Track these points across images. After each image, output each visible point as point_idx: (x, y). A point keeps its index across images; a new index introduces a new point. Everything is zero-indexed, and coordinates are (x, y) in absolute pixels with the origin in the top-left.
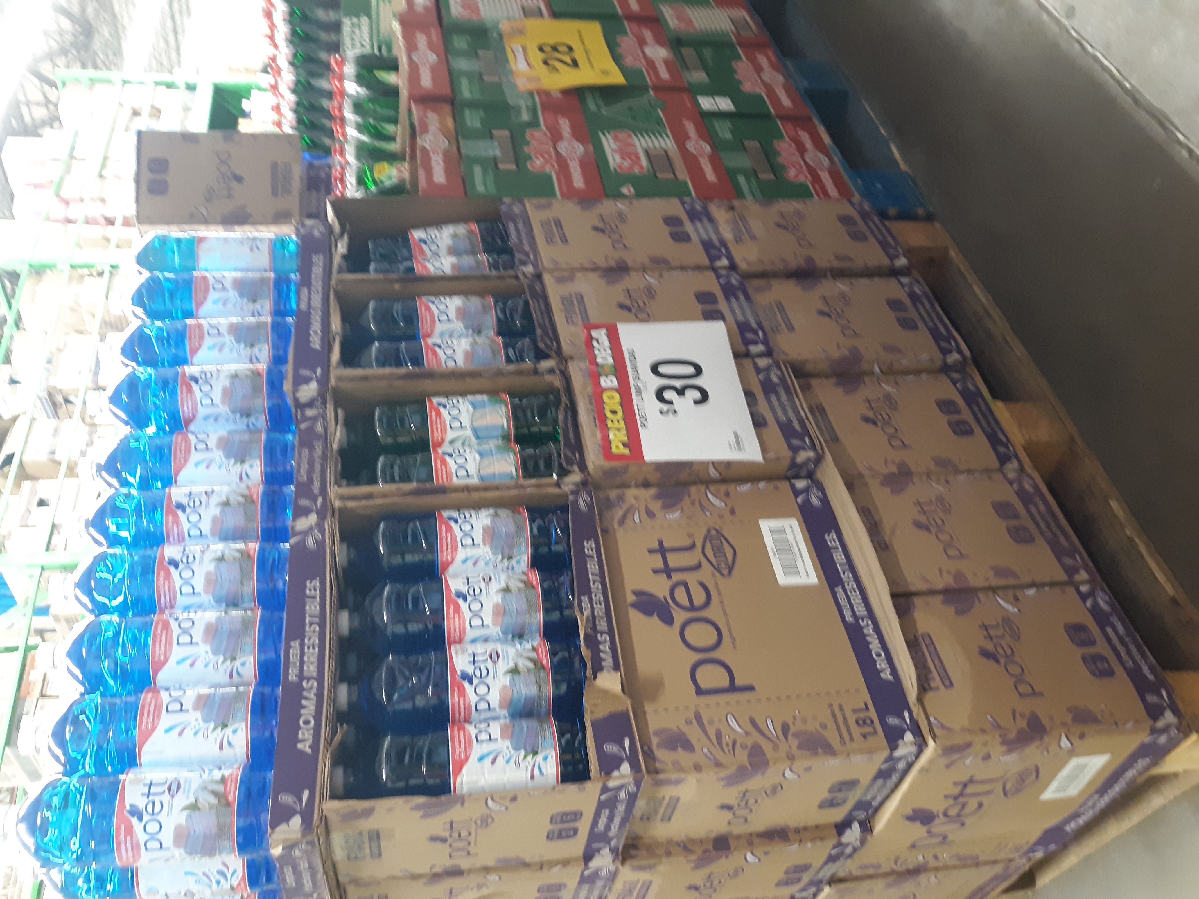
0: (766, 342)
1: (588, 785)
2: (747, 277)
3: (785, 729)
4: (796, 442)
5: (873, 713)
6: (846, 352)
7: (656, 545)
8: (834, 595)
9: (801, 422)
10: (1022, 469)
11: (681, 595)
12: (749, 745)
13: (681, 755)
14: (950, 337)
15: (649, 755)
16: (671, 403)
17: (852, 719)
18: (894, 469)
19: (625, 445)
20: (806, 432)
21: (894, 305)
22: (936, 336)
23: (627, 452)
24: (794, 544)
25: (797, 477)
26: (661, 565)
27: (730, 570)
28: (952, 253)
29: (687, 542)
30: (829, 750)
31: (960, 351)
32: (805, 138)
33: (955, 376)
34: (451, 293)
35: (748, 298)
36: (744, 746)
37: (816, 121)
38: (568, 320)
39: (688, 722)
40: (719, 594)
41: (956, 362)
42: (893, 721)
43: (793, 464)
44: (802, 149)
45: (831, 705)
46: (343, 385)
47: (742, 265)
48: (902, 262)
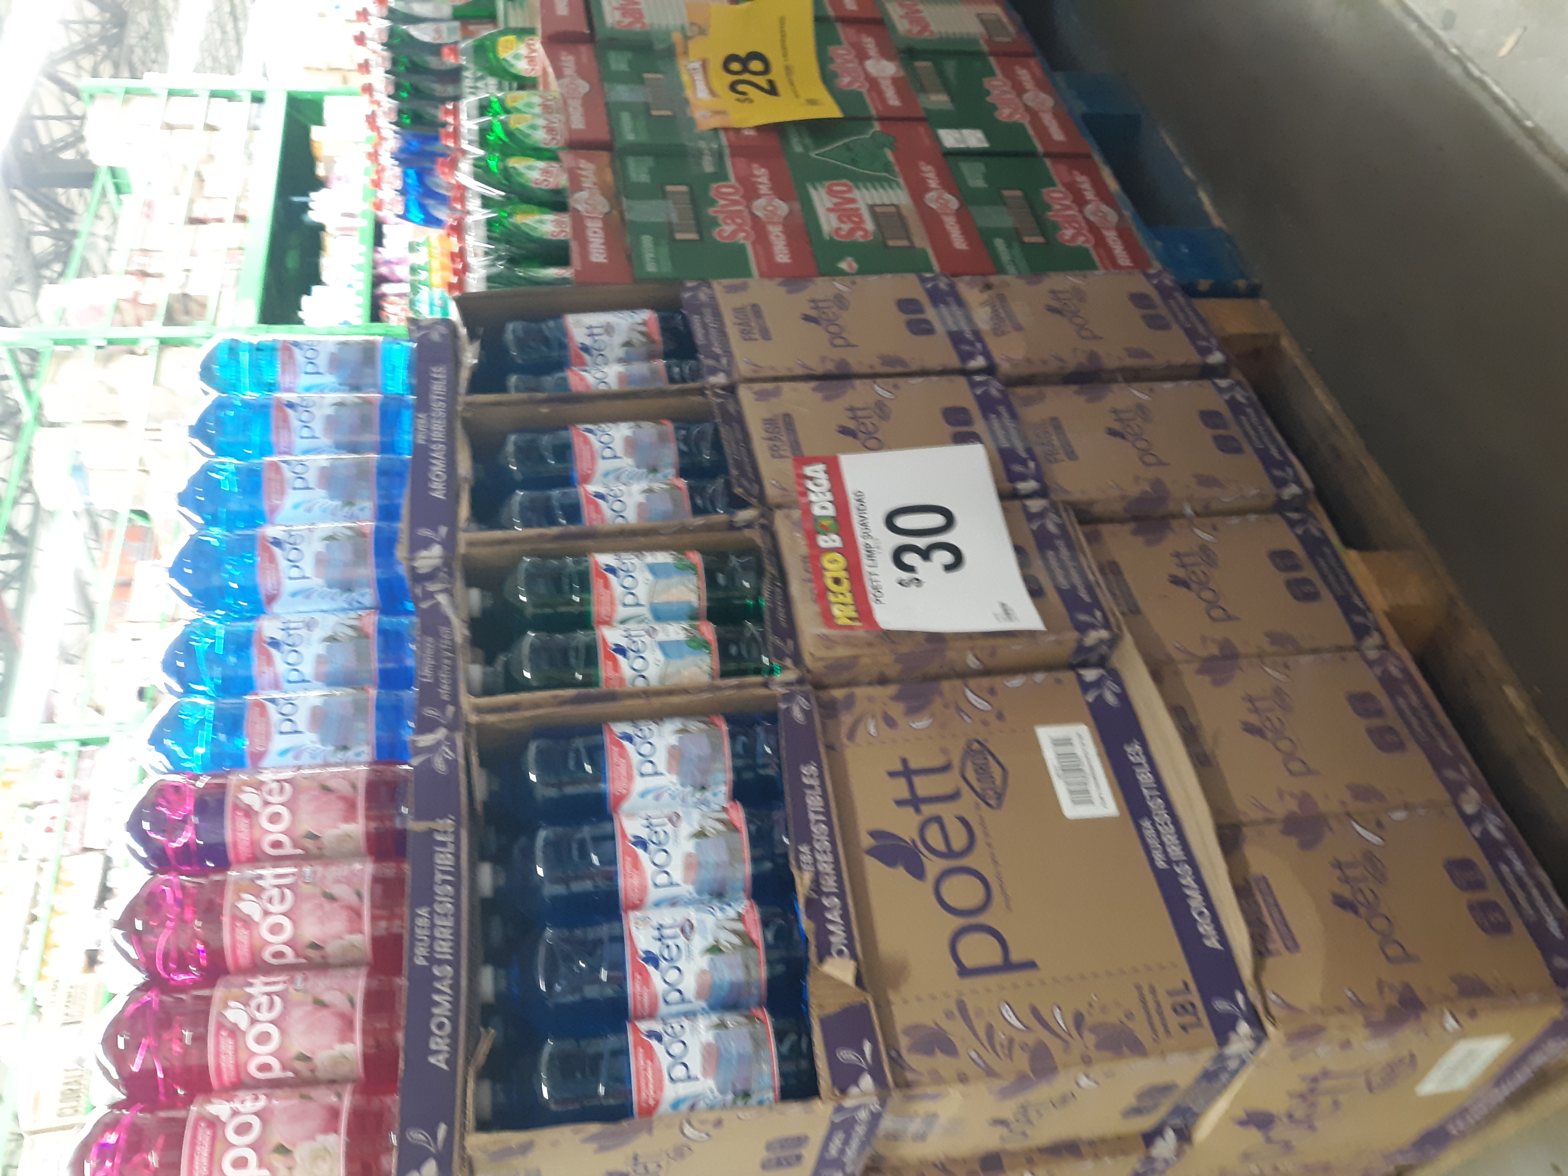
0: (1039, 477)
1: (817, 1103)
2: (1012, 382)
3: (1079, 1020)
5: (1195, 997)
6: (1147, 487)
7: (899, 767)
8: (1140, 831)
9: (1090, 589)
10: (1385, 646)
11: (934, 836)
12: (1031, 1045)
13: (940, 1060)
14: (1285, 463)
15: (897, 1062)
16: (913, 569)
17: (1166, 1004)
18: (1215, 650)
20: (1096, 603)
21: (1209, 418)
22: (1267, 462)
24: (1084, 760)
25: (1085, 665)
26: (905, 794)
27: (1000, 797)
28: (1285, 343)
29: (939, 761)
30: (1137, 1049)
31: (1299, 482)
32: (1084, 182)
33: (1294, 516)
34: (615, 419)
35: (1014, 416)
36: (1023, 1047)
37: (1098, 158)
38: (775, 453)
39: (949, 1015)
40: (987, 835)
41: (1295, 497)
42: (1222, 1005)
43: (1081, 649)
44: (1080, 201)
45: (1139, 988)
46: (476, 551)
47: (1005, 367)
48: (1216, 358)
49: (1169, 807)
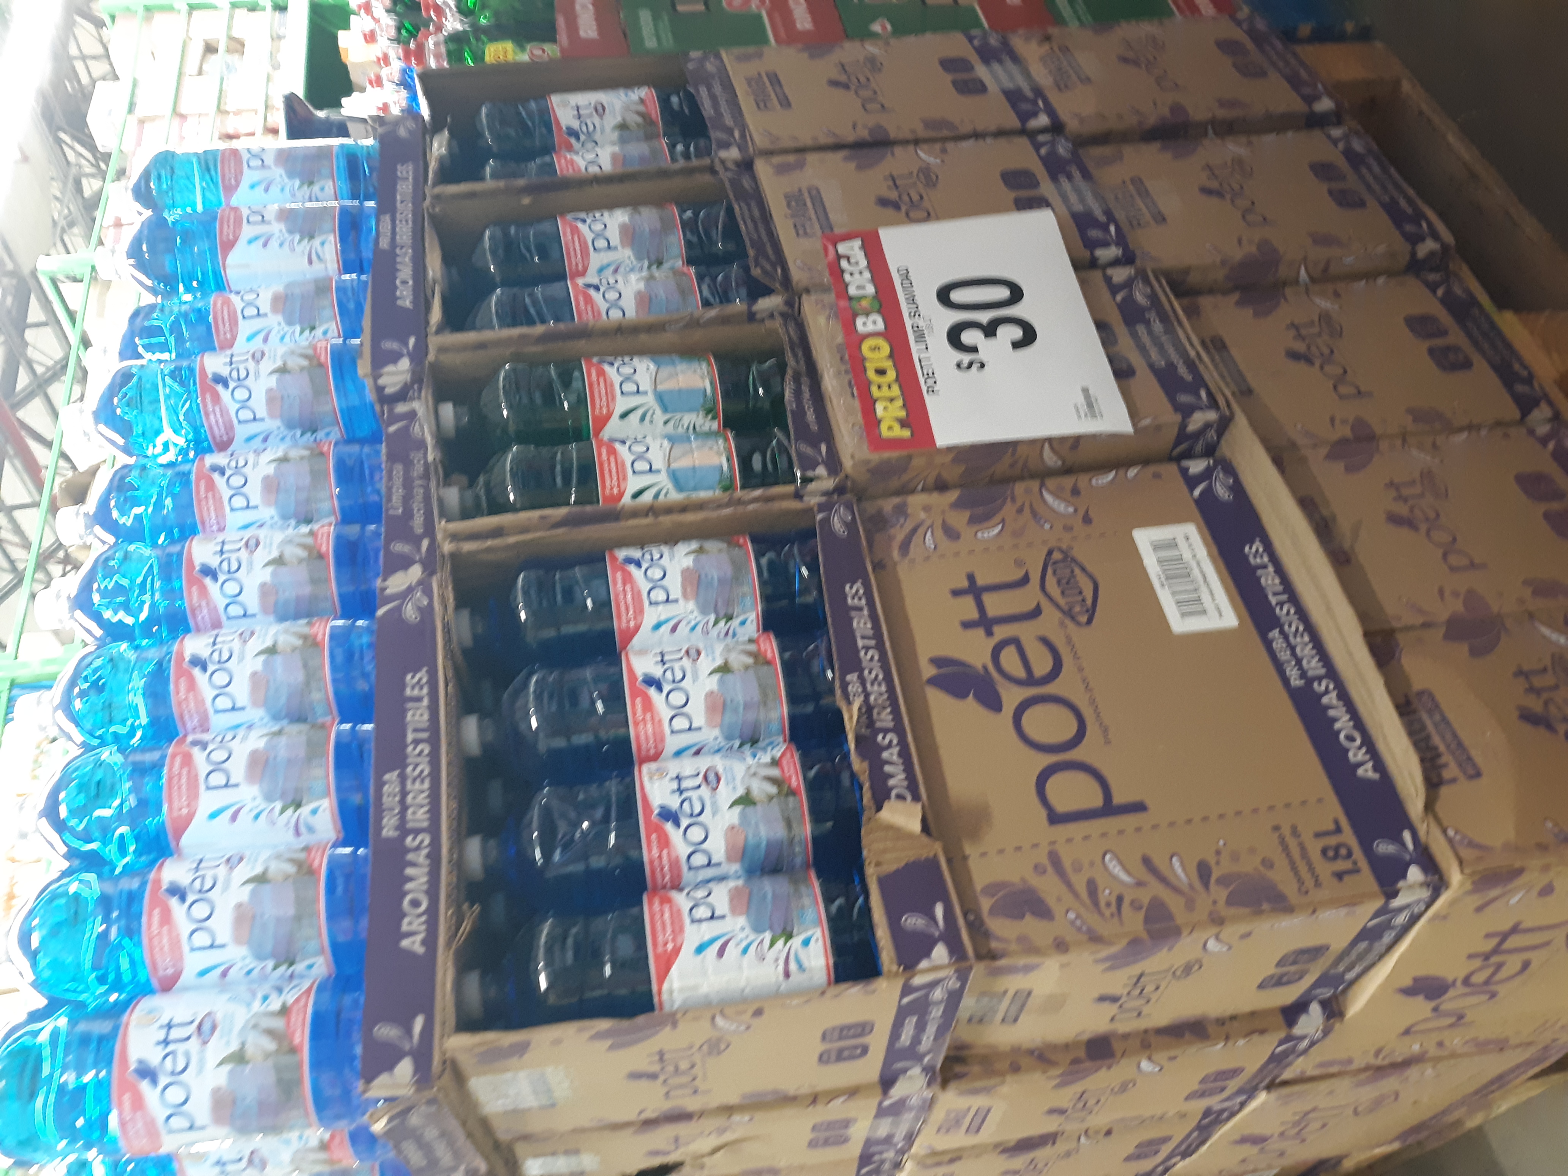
0: (1122, 243)
1: (881, 984)
2: (1081, 142)
3: (1204, 871)
4: (1184, 398)
5: (1349, 837)
6: (1253, 249)
7: (965, 584)
8: (1268, 644)
9: (1191, 366)
10: (1557, 418)
11: (1010, 659)
12: (1146, 901)
13: (1030, 925)
14: (1419, 216)
15: (977, 928)
16: (974, 350)
17: (1314, 848)
18: (1346, 432)
19: (903, 424)
20: (1199, 382)
21: (1322, 171)
22: (1397, 217)
23: (906, 433)
24: (1194, 564)
25: (1189, 454)
26: (974, 615)
27: (1091, 615)
28: (1406, 87)
29: (1014, 575)
30: (1281, 904)
31: (1437, 237)
33: (1432, 277)
34: (611, 205)
35: (1087, 175)
36: (1136, 905)
38: (800, 230)
39: (1039, 869)
40: (1076, 656)
41: (1432, 254)
42: (1384, 848)
43: (1182, 436)
45: (1276, 828)
46: (448, 359)
47: (1072, 125)
48: (1325, 105)
49: (1303, 615)
